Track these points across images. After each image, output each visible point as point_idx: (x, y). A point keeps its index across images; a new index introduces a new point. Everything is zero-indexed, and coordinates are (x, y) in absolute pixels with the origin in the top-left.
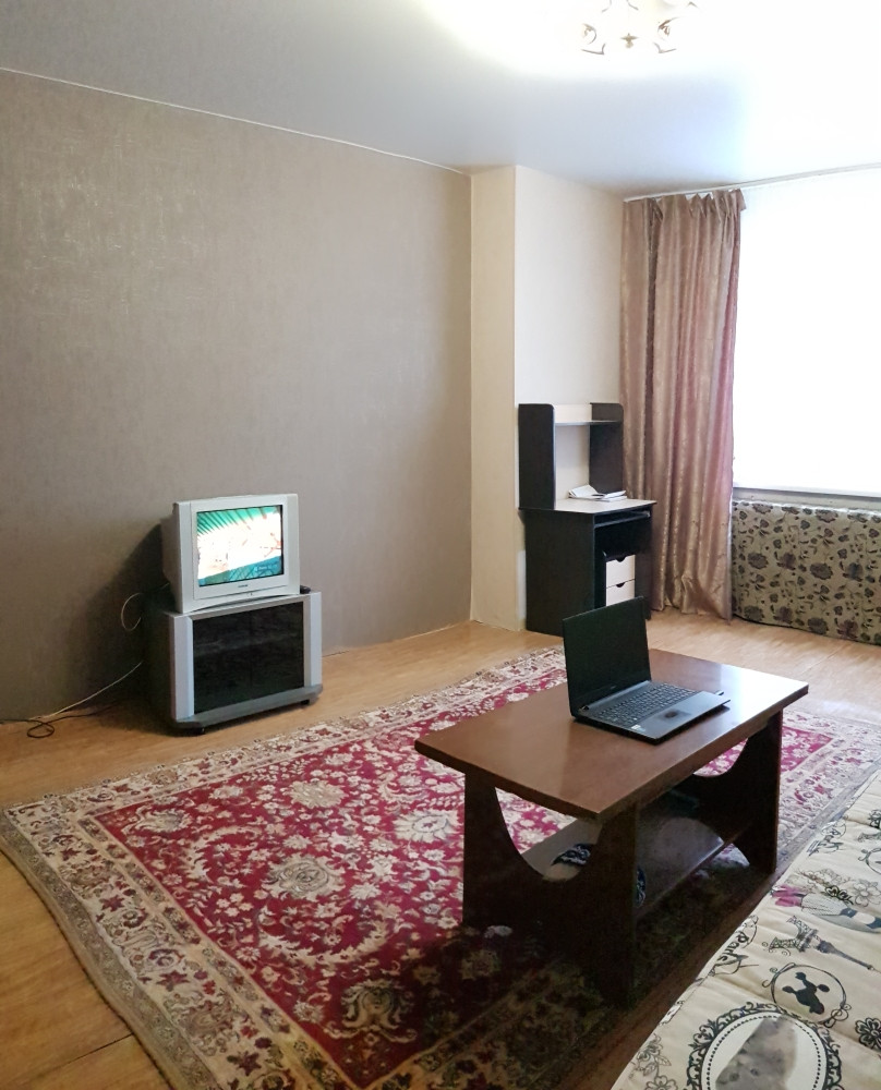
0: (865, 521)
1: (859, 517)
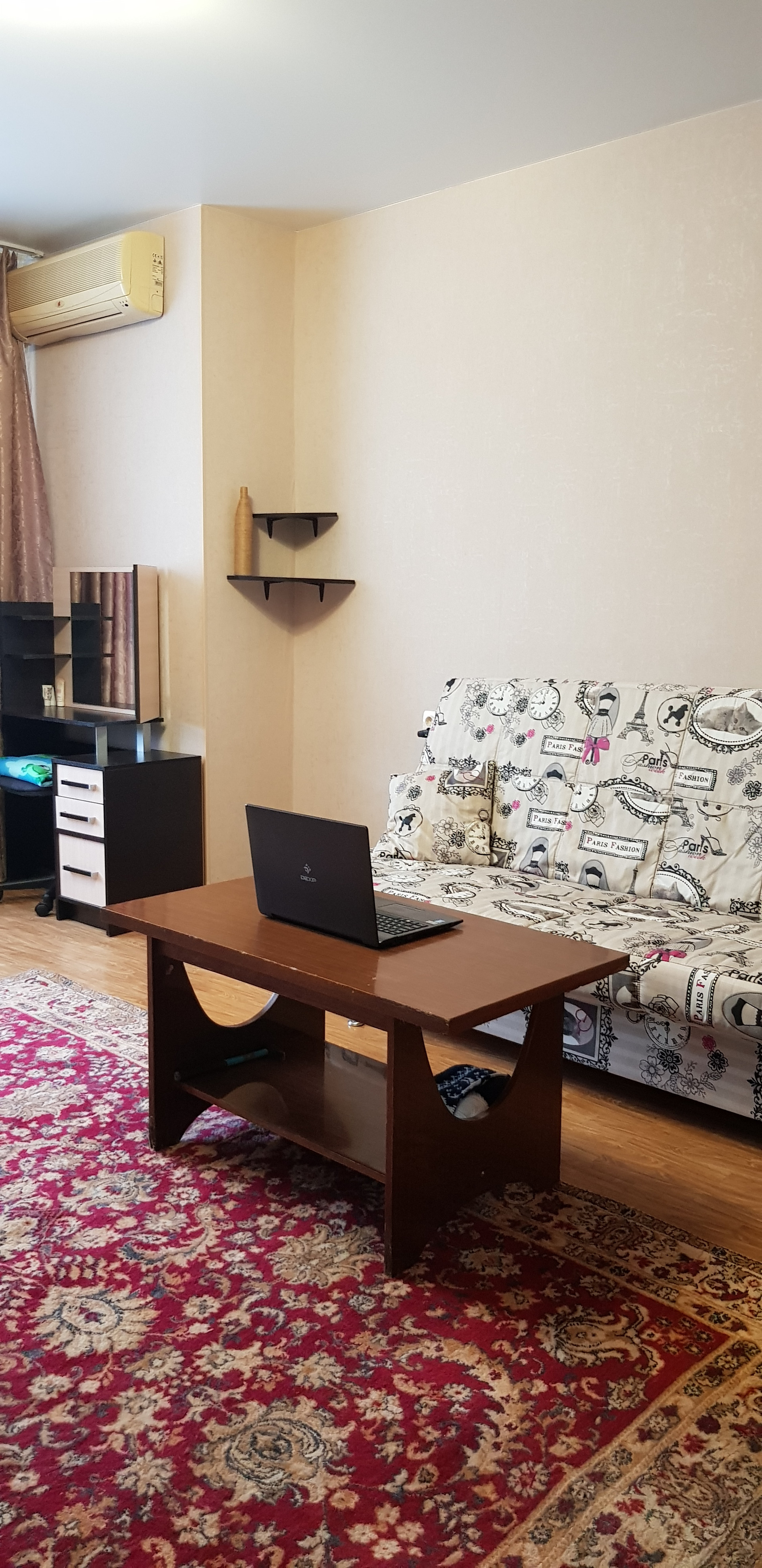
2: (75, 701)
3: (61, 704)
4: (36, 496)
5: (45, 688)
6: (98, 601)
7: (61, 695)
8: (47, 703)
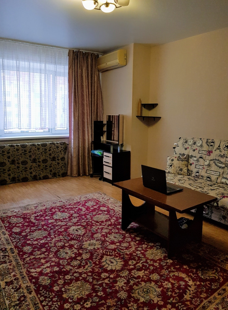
0: (36, 146)
1: (33, 145)
2: (107, 139)
3: (104, 140)
4: (101, 101)
5: (101, 137)
6: (111, 120)
7: (104, 138)
8: (102, 140)
